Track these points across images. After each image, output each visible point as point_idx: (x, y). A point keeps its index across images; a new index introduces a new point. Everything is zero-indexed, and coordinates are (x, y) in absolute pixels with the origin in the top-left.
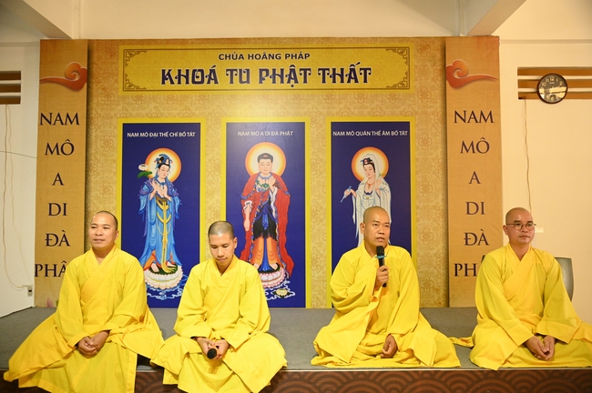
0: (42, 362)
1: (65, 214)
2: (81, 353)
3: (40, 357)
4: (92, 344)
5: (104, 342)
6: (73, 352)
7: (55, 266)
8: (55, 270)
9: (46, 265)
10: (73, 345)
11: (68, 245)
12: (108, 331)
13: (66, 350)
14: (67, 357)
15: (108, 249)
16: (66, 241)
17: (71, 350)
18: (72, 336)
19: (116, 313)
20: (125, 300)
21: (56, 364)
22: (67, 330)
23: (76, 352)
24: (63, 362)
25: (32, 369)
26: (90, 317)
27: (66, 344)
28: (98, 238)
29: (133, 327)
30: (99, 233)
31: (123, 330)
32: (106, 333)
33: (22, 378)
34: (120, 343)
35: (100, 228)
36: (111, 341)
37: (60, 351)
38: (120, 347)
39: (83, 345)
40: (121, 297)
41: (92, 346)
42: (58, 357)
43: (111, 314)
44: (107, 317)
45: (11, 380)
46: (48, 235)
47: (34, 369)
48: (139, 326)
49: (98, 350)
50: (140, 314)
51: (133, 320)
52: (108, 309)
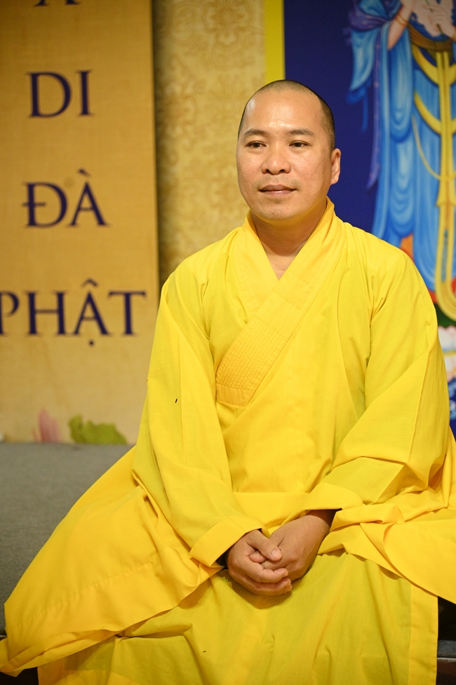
0: (110, 614)
1: (85, 111)
2: (238, 587)
3: (104, 597)
4: (276, 555)
5: (314, 554)
6: (209, 582)
7: (60, 297)
8: (60, 311)
9: (32, 297)
10: (211, 559)
11: (101, 222)
12: (328, 515)
13: (190, 578)
14: (192, 600)
15: (308, 224)
16: (95, 208)
17: (204, 576)
18: (206, 526)
19: (348, 450)
20: (377, 405)
21: (159, 623)
22: (186, 504)
23: (221, 585)
24: (180, 617)
25: (80, 636)
26: (255, 466)
27: (186, 556)
28: (275, 181)
29: (407, 502)
30: (275, 165)
31: (382, 512)
32: (318, 521)
33: (50, 666)
34: (375, 558)
35: (279, 145)
36: (340, 551)
37: (168, 580)
38: (376, 572)
39: (243, 558)
40: (361, 397)
41: (277, 564)
42: (162, 600)
43: (326, 454)
44: (315, 468)
45: (16, 671)
46: (31, 188)
47: (87, 635)
48: (428, 499)
49: (297, 579)
50: (431, 457)
51: (407, 478)
52: (314, 436)
